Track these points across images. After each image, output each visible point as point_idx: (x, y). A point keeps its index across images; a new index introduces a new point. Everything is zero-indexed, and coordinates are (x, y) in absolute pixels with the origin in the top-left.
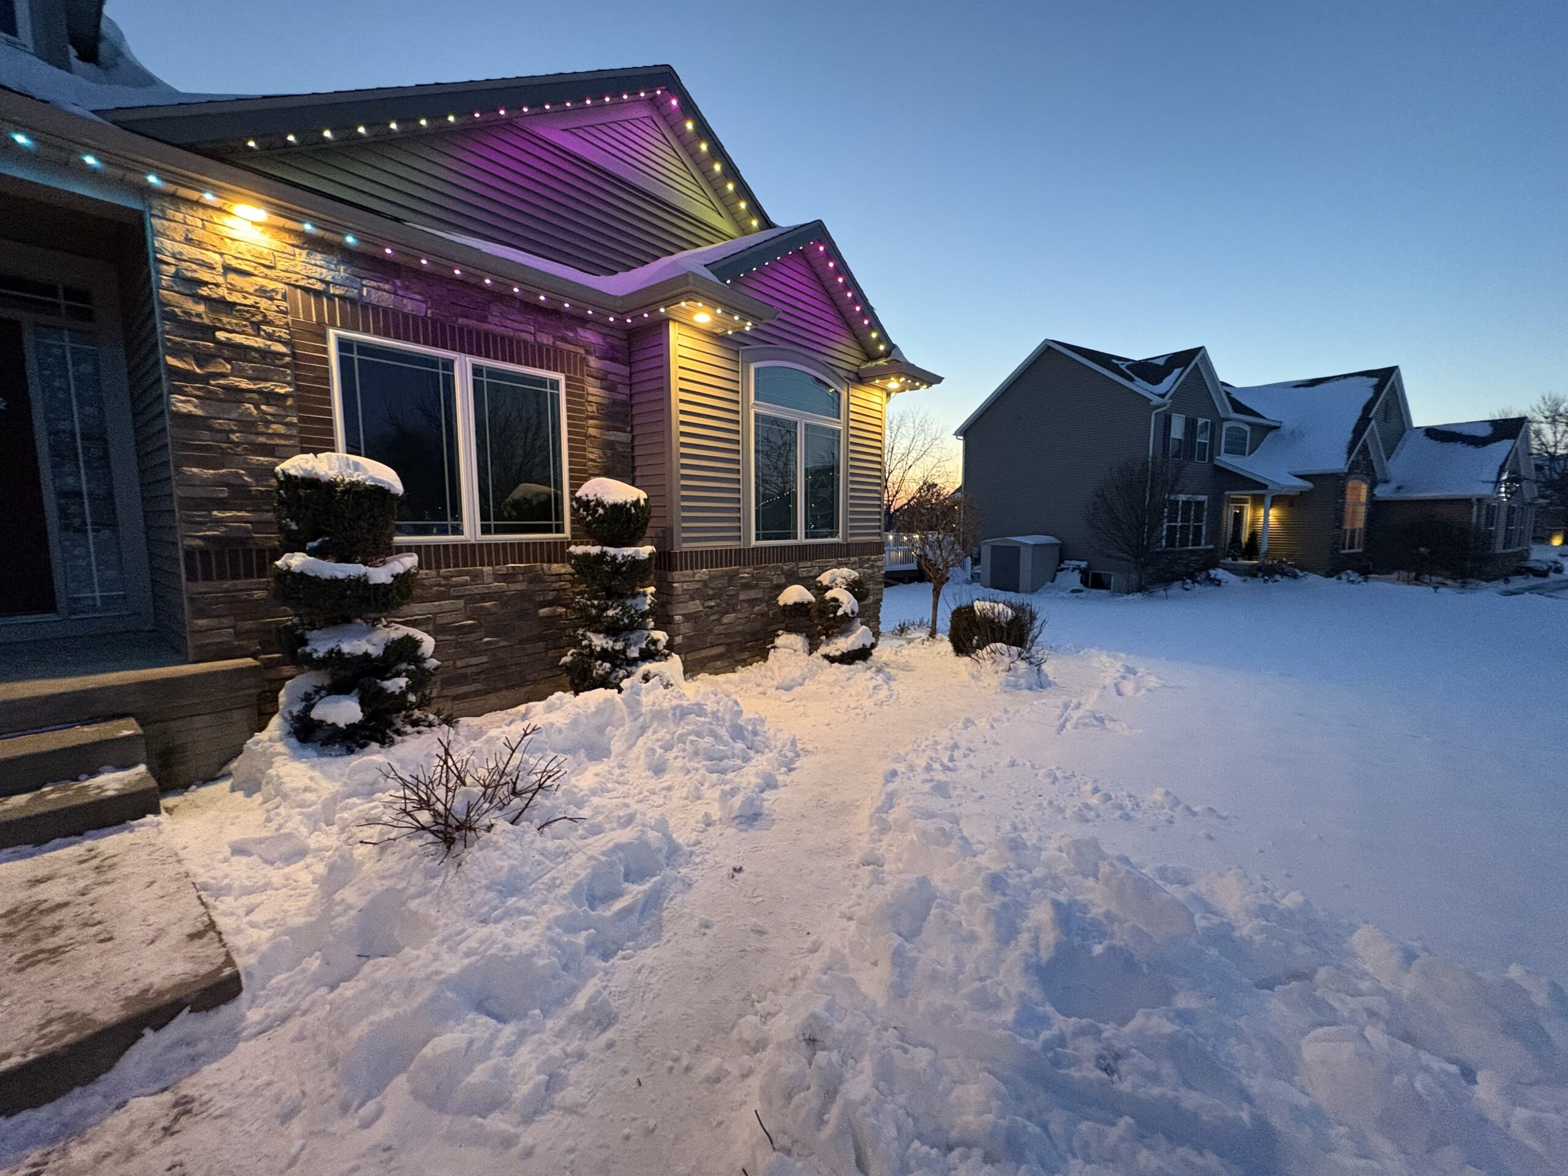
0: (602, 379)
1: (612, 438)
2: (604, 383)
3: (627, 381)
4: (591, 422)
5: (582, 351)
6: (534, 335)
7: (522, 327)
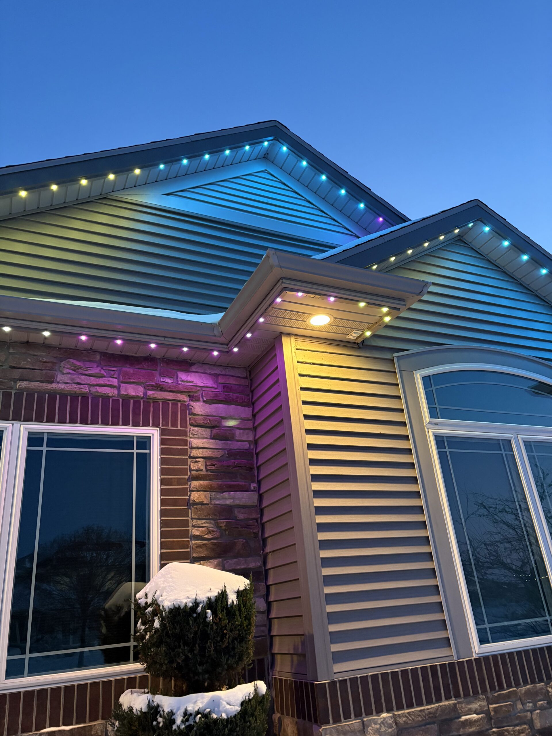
0: (212, 427)
1: (228, 502)
2: (214, 431)
3: (250, 425)
4: (195, 484)
5: (184, 398)
6: (118, 388)
7: (101, 381)
